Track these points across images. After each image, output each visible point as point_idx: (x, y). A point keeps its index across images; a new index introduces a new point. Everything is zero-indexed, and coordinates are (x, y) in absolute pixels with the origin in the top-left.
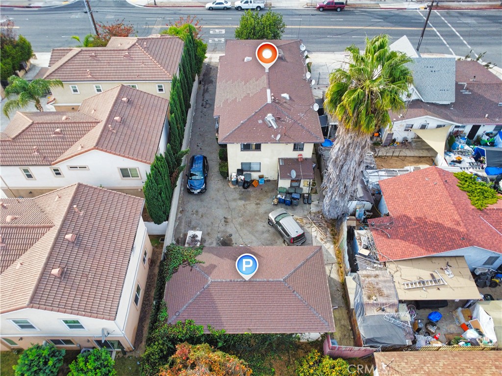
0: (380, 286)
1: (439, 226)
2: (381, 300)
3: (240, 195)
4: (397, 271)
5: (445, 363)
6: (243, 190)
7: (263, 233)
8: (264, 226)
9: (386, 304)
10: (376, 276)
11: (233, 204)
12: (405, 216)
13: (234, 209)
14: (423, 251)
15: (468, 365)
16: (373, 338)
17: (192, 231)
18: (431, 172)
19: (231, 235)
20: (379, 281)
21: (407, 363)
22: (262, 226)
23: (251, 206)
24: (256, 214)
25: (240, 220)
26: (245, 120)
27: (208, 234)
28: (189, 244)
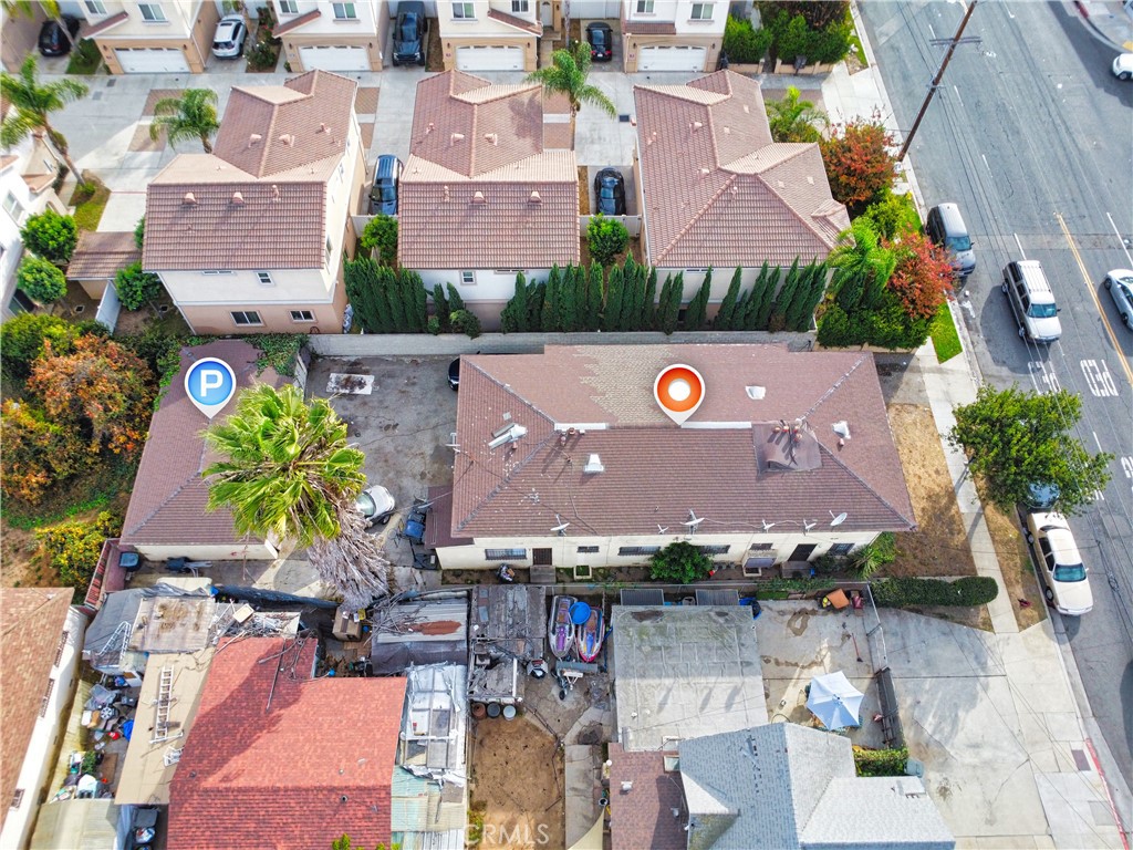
0: (179, 629)
2: (155, 624)
4: (198, 664)
5: (25, 683)
9: (148, 631)
10: (197, 627)
11: (425, 437)
12: (296, 701)
13: (415, 439)
15: (12, 714)
17: (372, 381)
19: (358, 435)
20: (187, 630)
21: (43, 626)
23: (418, 466)
24: (399, 473)
25: (390, 448)
26: (512, 391)
27: (365, 404)
28: (348, 380)
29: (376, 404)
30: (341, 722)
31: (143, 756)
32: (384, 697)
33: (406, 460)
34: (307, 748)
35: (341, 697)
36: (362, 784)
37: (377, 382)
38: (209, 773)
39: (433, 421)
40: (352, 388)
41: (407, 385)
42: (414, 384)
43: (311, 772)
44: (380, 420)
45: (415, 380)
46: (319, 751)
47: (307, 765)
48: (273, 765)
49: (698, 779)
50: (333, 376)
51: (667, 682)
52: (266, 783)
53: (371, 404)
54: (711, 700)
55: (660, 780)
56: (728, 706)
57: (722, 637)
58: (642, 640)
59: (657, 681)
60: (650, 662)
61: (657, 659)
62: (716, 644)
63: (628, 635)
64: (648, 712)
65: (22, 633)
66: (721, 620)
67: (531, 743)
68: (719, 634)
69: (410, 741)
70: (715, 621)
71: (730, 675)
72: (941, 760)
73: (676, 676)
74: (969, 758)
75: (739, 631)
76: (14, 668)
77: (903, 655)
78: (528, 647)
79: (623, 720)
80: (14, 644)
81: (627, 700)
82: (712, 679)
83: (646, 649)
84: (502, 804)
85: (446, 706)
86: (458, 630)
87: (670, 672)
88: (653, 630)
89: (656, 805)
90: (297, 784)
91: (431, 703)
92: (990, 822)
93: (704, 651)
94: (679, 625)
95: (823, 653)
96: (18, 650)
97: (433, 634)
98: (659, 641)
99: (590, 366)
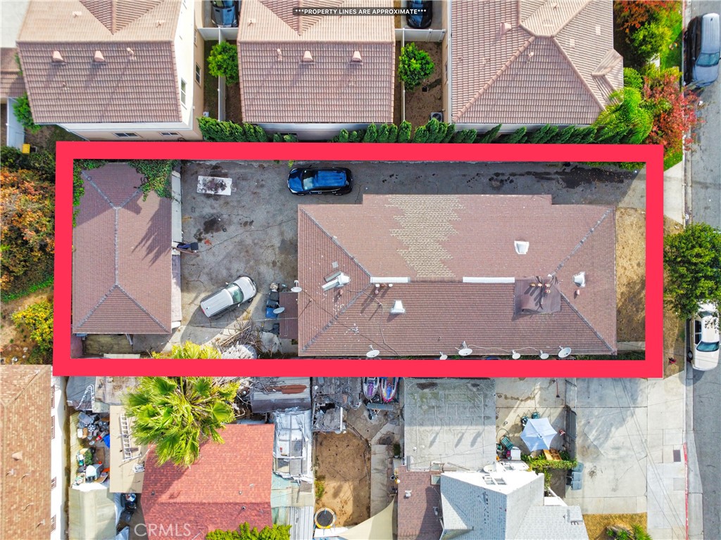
0: (125, 389)
3: (290, 241)
9: (105, 391)
11: (274, 232)
13: (267, 234)
17: (231, 183)
19: (225, 230)
23: (270, 256)
24: (257, 262)
25: (249, 241)
26: (338, 243)
27: (227, 203)
28: (211, 182)
29: (235, 204)
30: (236, 457)
31: (120, 466)
32: (261, 440)
33: (261, 251)
34: (218, 476)
35: (235, 439)
36: (253, 501)
37: (235, 184)
38: (162, 492)
39: (279, 218)
40: (216, 189)
41: (257, 187)
42: (262, 186)
43: (223, 492)
44: (240, 217)
45: (264, 183)
46: (226, 478)
47: (220, 488)
48: (199, 487)
49: (451, 501)
50: (201, 178)
51: (437, 428)
52: (197, 500)
53: (232, 204)
54: (463, 440)
55: (428, 490)
56: (473, 443)
57: (474, 400)
58: (423, 402)
59: (430, 428)
60: (426, 416)
61: (431, 414)
62: (470, 405)
63: (414, 399)
64: (424, 447)
65: (26, 398)
66: (475, 389)
67: (351, 444)
68: (472, 399)
69: (279, 459)
70: (471, 390)
71: (477, 425)
72: (595, 456)
73: (442, 425)
74: (612, 455)
75: (486, 396)
76: (28, 420)
77: (586, 393)
78: (350, 399)
79: (408, 451)
80: (23, 405)
81: (411, 439)
82: (465, 427)
83: (425, 407)
84: (334, 477)
85: (299, 438)
86: (305, 390)
87: (439, 422)
88: (430, 396)
89: (424, 505)
90: (215, 501)
91: (290, 437)
92: (614, 490)
93: (461, 409)
94: (447, 392)
95: (536, 392)
96: (26, 408)
97: (289, 393)
98: (433, 403)
99: (397, 218)
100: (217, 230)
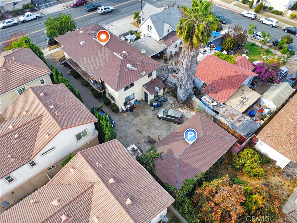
0: (231, 113)
1: (230, 77)
2: (237, 117)
3: (133, 116)
4: (231, 103)
6: (132, 113)
7: (161, 125)
8: (159, 123)
9: (240, 118)
10: (227, 110)
11: (134, 122)
12: (214, 81)
13: (137, 124)
14: (233, 90)
16: (248, 133)
17: (129, 147)
18: (208, 58)
19: (149, 136)
20: (230, 111)
22: (158, 123)
23: (144, 118)
25: (145, 127)
26: (119, 73)
30: (208, 71)
33: (145, 121)
34: (218, 70)
38: (239, 75)
39: (128, 124)
40: (136, 150)
46: (216, 68)
51: (150, 48)
53: (137, 141)
54: (147, 43)
55: (166, 41)
65: (275, 133)
76: (279, 127)
80: (278, 132)
82: (144, 44)
100: (151, 138)
